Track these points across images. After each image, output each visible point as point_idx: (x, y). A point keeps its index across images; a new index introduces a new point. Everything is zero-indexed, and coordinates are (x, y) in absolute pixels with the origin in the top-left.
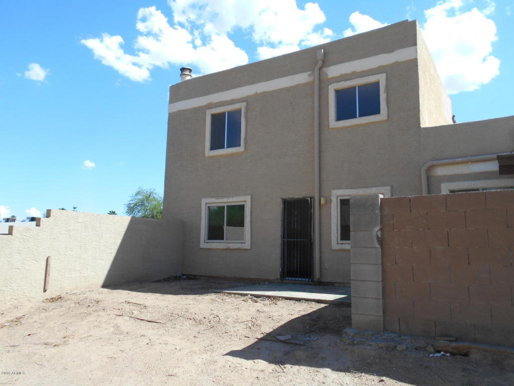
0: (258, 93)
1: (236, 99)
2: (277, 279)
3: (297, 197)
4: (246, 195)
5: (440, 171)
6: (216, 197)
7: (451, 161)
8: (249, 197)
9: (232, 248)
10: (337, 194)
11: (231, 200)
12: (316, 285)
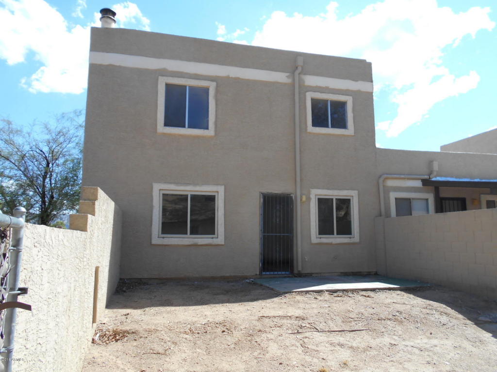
0: (231, 76)
1: (202, 76)
2: (256, 275)
3: (276, 192)
4: (217, 185)
5: (390, 183)
6: (177, 183)
7: (398, 176)
8: (223, 187)
9: (199, 244)
10: (316, 193)
11: (198, 188)
12: (296, 277)
